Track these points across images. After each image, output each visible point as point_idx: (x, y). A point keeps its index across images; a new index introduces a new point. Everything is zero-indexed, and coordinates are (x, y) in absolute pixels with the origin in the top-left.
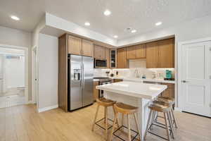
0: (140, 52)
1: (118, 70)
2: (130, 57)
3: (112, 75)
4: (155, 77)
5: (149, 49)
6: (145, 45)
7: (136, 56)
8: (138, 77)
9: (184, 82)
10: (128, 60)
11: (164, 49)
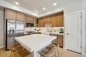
0: (49, 20)
1: (40, 28)
2: (45, 22)
3: (38, 31)
4: (55, 32)
5: (53, 18)
6: (51, 16)
7: (47, 21)
8: (48, 31)
9: (68, 34)
10: (44, 24)
11: (59, 17)
